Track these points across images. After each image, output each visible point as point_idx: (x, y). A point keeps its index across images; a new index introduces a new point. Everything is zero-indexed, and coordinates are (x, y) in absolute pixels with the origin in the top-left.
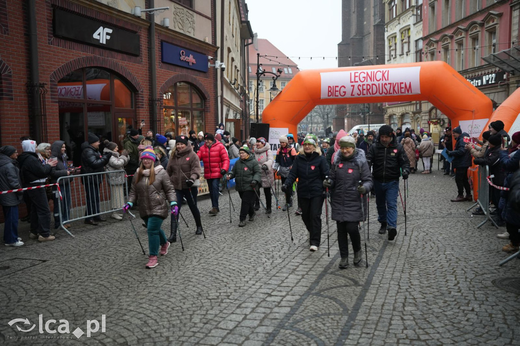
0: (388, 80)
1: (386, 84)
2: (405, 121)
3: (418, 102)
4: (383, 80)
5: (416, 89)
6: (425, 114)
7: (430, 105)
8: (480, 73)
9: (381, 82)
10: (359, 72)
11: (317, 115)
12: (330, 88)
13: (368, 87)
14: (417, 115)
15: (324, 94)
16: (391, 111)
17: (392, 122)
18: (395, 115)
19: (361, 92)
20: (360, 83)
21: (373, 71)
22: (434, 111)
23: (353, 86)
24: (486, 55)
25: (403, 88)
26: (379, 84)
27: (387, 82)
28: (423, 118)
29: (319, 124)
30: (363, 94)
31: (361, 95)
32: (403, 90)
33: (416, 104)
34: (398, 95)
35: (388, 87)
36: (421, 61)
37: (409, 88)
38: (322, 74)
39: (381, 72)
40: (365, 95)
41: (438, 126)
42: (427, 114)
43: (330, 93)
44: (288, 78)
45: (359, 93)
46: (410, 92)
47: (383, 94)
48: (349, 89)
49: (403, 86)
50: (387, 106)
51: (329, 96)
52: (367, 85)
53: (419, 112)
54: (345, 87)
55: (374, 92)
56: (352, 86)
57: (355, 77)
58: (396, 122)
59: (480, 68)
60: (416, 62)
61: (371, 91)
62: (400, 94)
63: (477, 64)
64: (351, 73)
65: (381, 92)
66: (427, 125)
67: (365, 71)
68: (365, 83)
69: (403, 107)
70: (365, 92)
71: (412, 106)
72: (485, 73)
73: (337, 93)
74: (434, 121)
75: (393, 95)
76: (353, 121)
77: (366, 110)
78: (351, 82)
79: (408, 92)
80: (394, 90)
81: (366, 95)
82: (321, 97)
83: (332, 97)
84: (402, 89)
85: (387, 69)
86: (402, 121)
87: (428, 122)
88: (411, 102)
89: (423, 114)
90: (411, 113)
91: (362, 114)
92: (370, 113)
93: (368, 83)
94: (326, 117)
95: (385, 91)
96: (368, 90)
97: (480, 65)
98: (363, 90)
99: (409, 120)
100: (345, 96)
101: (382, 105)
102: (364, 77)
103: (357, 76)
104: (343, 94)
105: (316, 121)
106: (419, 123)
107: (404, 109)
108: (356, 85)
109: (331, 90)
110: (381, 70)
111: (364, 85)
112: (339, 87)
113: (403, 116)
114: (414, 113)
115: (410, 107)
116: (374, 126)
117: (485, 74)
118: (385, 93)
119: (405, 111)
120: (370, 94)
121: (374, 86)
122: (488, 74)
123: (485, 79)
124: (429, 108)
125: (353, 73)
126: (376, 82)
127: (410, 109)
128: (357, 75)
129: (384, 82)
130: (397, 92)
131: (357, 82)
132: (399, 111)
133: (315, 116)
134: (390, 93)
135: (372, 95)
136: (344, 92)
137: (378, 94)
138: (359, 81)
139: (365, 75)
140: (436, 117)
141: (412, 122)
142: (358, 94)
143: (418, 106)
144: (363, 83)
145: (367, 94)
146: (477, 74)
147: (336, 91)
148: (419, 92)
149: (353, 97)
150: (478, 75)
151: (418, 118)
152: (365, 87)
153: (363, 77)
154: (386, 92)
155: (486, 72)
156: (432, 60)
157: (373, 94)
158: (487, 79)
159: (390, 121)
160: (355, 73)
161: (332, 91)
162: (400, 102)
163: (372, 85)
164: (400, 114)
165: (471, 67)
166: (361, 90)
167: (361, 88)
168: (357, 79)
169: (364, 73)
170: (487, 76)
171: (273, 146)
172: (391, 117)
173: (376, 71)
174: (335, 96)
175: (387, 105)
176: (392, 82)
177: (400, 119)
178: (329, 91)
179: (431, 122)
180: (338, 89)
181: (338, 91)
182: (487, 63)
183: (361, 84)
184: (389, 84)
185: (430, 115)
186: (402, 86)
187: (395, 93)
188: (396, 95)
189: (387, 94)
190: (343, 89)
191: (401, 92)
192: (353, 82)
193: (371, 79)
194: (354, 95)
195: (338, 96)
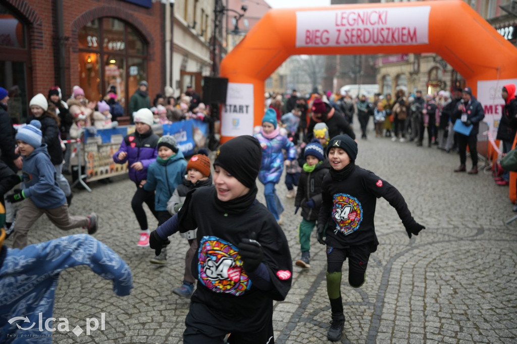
0: (386, 23)
1: (382, 29)
2: (400, 82)
4: (379, 24)
5: (423, 38)
6: (423, 75)
7: (432, 64)
9: (376, 26)
10: (348, 12)
12: (308, 33)
13: (360, 32)
14: (414, 75)
15: (300, 42)
16: (385, 71)
17: (386, 83)
18: (388, 75)
19: (350, 39)
20: (348, 27)
22: (434, 72)
23: (340, 31)
24: (504, 3)
25: (405, 35)
26: (374, 30)
27: (384, 27)
28: (421, 79)
30: (352, 42)
31: (350, 44)
32: (405, 38)
33: (414, 63)
34: (398, 44)
35: (385, 33)
37: (413, 35)
38: (298, 14)
39: (376, 13)
40: (354, 43)
42: (426, 75)
43: (308, 40)
46: (414, 40)
48: (333, 35)
49: (405, 32)
50: (380, 64)
51: (307, 43)
52: (358, 30)
53: (416, 72)
54: (328, 33)
56: (338, 30)
57: (342, 18)
58: (390, 83)
61: (362, 38)
62: (401, 43)
64: (337, 14)
65: (375, 39)
66: (425, 88)
67: (356, 11)
68: (355, 26)
69: (399, 67)
70: (354, 39)
71: (409, 66)
73: (318, 40)
74: (434, 83)
75: (391, 44)
77: (357, 69)
79: (412, 39)
80: (393, 37)
81: (356, 44)
82: (297, 45)
83: (310, 45)
85: (385, 10)
86: (397, 82)
87: (426, 84)
88: (407, 61)
89: (421, 76)
90: (408, 75)
91: (353, 74)
93: (359, 27)
95: (381, 38)
96: (358, 37)
98: (352, 36)
99: (405, 82)
100: (328, 45)
101: (374, 63)
103: (345, 18)
104: (325, 41)
106: (416, 84)
107: (399, 69)
108: (343, 29)
109: (310, 36)
110: (377, 10)
112: (321, 31)
113: (398, 77)
114: (411, 74)
115: (406, 66)
116: (365, 87)
118: (380, 41)
119: (400, 72)
120: (361, 41)
121: (367, 32)
122: (504, 27)
124: (430, 67)
125: (339, 12)
126: (369, 26)
128: (344, 16)
129: (381, 26)
130: (397, 41)
131: (345, 25)
132: (393, 72)
134: (387, 42)
135: (363, 44)
136: (326, 39)
137: (371, 43)
138: (347, 24)
139: (356, 17)
141: (408, 83)
142: (346, 42)
143: (416, 66)
144: (353, 27)
145: (357, 41)
147: (316, 37)
148: (425, 40)
149: (338, 45)
151: (416, 79)
152: (355, 33)
153: (353, 19)
154: (382, 40)
155: (502, 24)
157: (365, 42)
158: (502, 34)
159: (383, 83)
160: (342, 13)
163: (365, 29)
164: (395, 75)
166: (350, 37)
167: (349, 34)
168: (345, 21)
169: (355, 14)
171: (232, 108)
174: (315, 43)
176: (390, 27)
177: (395, 80)
178: (307, 37)
179: (430, 84)
180: (318, 34)
181: (318, 37)
183: (350, 28)
184: (387, 29)
185: (429, 76)
187: (394, 42)
188: (394, 44)
189: (382, 42)
190: (325, 35)
191: (403, 41)
192: (339, 25)
193: (363, 21)
194: (339, 43)
195: (318, 44)
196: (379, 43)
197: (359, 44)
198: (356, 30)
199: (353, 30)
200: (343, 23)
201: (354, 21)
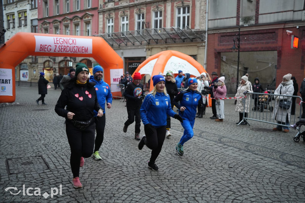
0: (76, 44)
1: (74, 47)
5: (90, 51)
9: (72, 45)
12: (41, 46)
15: (37, 49)
19: (60, 50)
20: (60, 44)
23: (56, 46)
26: (71, 46)
27: (75, 46)
31: (60, 52)
32: (83, 51)
34: (80, 53)
35: (76, 48)
37: (86, 50)
40: (62, 52)
46: (87, 52)
48: (53, 48)
49: (84, 48)
51: (40, 50)
52: (64, 46)
54: (51, 46)
55: (68, 51)
56: (55, 46)
57: (57, 41)
61: (66, 50)
62: (81, 53)
64: (54, 38)
65: (71, 51)
68: (63, 45)
70: (62, 50)
73: (46, 50)
75: (77, 53)
78: (55, 43)
79: (86, 52)
80: (79, 50)
81: (63, 52)
82: (35, 51)
83: (42, 51)
87: (43, 69)
95: (74, 50)
96: (64, 49)
98: (62, 49)
100: (51, 52)
102: (63, 42)
104: (49, 50)
106: (35, 69)
108: (58, 45)
109: (42, 47)
110: (72, 38)
112: (48, 46)
120: (65, 51)
121: (68, 47)
125: (55, 38)
126: (69, 45)
128: (58, 39)
129: (74, 45)
131: (58, 44)
134: (76, 52)
137: (69, 52)
138: (59, 43)
139: (63, 40)
140: (49, 66)
142: (58, 51)
144: (62, 45)
145: (64, 51)
147: (45, 48)
148: (91, 53)
149: (55, 52)
152: (63, 47)
163: (67, 46)
166: (61, 49)
167: (60, 48)
168: (58, 42)
169: (62, 39)
173: (68, 38)
174: (44, 51)
178: (41, 48)
179: (46, 69)
180: (46, 47)
181: (46, 48)
183: (61, 45)
184: (76, 47)
185: (44, 65)
187: (79, 52)
188: (79, 53)
189: (74, 52)
190: (49, 47)
191: (82, 52)
192: (56, 44)
193: (66, 43)
194: (56, 51)
195: (46, 51)
196: (73, 52)
197: (64, 52)
198: (63, 46)
199: (62, 46)
200: (58, 43)
201: (62, 42)
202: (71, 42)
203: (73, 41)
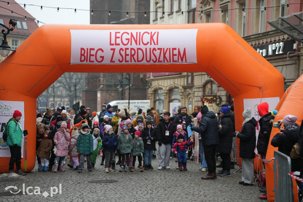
0: (157, 44)
1: (154, 49)
2: (173, 97)
3: (189, 74)
4: (151, 44)
5: (192, 58)
6: (198, 90)
7: (206, 78)
8: (265, 41)
9: (148, 46)
10: (122, 31)
11: (61, 86)
12: (83, 51)
13: (133, 51)
14: (188, 90)
15: (75, 59)
16: (156, 84)
17: (157, 98)
18: (161, 89)
19: (123, 58)
20: (122, 46)
21: (138, 31)
22: (209, 86)
23: (114, 50)
24: (273, 19)
25: (176, 55)
26: (146, 49)
27: (156, 47)
28: (196, 94)
29: (64, 97)
30: (126, 61)
31: (124, 62)
32: (176, 58)
33: (188, 76)
34: (169, 63)
35: (157, 53)
36: (194, 22)
37: (183, 56)
38: (72, 32)
39: (149, 33)
40: (128, 61)
41: (214, 104)
42: (201, 89)
43: (83, 58)
44: (23, 35)
45: (121, 60)
46: (184, 60)
47: (151, 62)
48: (107, 54)
49: (176, 52)
50: (151, 78)
51: (81, 61)
52: (132, 49)
53: (190, 86)
54: (103, 51)
55: (140, 59)
56: (112, 49)
57: (116, 38)
58: (162, 98)
59: (266, 34)
60: (188, 23)
61: (135, 57)
62: (172, 62)
63: (261, 30)
64: (111, 33)
65: (148, 59)
67: (129, 31)
68: (129, 46)
69: (172, 80)
71: (182, 79)
72: (271, 41)
73: (93, 58)
74: (209, 98)
75: (163, 63)
76: (108, 96)
77: (125, 82)
78: (111, 44)
79: (182, 60)
80: (165, 57)
81: (130, 63)
82: (71, 62)
83: (85, 62)
84: (174, 57)
85: (157, 31)
86: (170, 97)
87: (202, 99)
88: (181, 74)
89: (195, 90)
90: (181, 88)
91: (121, 87)
92: (131, 85)
93: (132, 47)
94: (73, 89)
95: (153, 57)
96: (132, 56)
97: (265, 31)
98: (126, 55)
99: (179, 97)
100: (103, 63)
101: (145, 76)
103: (119, 38)
105: (59, 93)
106: (191, 100)
107: (172, 83)
108: (117, 48)
109: (85, 53)
110: (149, 31)
111: (128, 49)
112: (96, 50)
113: (171, 91)
114: (185, 88)
115: (179, 79)
116: (135, 103)
117: (271, 43)
118: (153, 60)
119: (173, 85)
120: (135, 61)
121: (140, 51)
122: (275, 42)
123: (271, 48)
124: (203, 82)
125: (113, 32)
126: (142, 46)
127: (180, 82)
128: (118, 35)
129: (153, 46)
130: (169, 61)
131: (119, 44)
132: (166, 85)
133: (58, 87)
134: (159, 61)
135: (137, 63)
136: (101, 57)
137: (144, 62)
138: (121, 44)
139: (129, 37)
140: (211, 93)
141: (182, 98)
142: (119, 60)
143: (190, 78)
144: (126, 47)
145: (131, 61)
146: (261, 42)
147: (91, 55)
148: (196, 62)
149: (112, 63)
150: (263, 43)
151: (189, 94)
152: (128, 52)
153: (127, 39)
154: (155, 60)
155: (273, 39)
156: (208, 21)
157: (138, 61)
158: (274, 49)
159: (155, 97)
160: (116, 33)
161: (86, 55)
162: (167, 74)
163: (138, 49)
164: (168, 88)
165: (254, 34)
166: (124, 56)
167: (123, 53)
168: (119, 41)
169: (128, 34)
170: (274, 44)
171: (1, 126)
172: (156, 91)
173: (142, 31)
174: (90, 61)
175: (151, 76)
176: (163, 48)
177: (168, 95)
178: (82, 55)
179: (206, 99)
180: (93, 52)
181: (93, 55)
182: (274, 29)
183: (124, 47)
184: (159, 49)
185: (204, 91)
186: (174, 53)
187: (166, 61)
188: (166, 63)
189: (155, 62)
190: (100, 53)
192: (113, 45)
193: (136, 42)
194: (114, 62)
195: (93, 62)
198: (130, 49)
199: (127, 49)
200: (117, 43)
201: (127, 41)
202: (147, 38)
203: (152, 37)
